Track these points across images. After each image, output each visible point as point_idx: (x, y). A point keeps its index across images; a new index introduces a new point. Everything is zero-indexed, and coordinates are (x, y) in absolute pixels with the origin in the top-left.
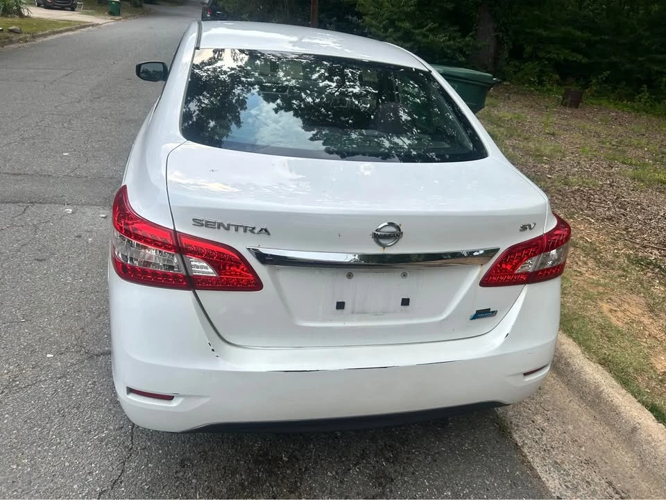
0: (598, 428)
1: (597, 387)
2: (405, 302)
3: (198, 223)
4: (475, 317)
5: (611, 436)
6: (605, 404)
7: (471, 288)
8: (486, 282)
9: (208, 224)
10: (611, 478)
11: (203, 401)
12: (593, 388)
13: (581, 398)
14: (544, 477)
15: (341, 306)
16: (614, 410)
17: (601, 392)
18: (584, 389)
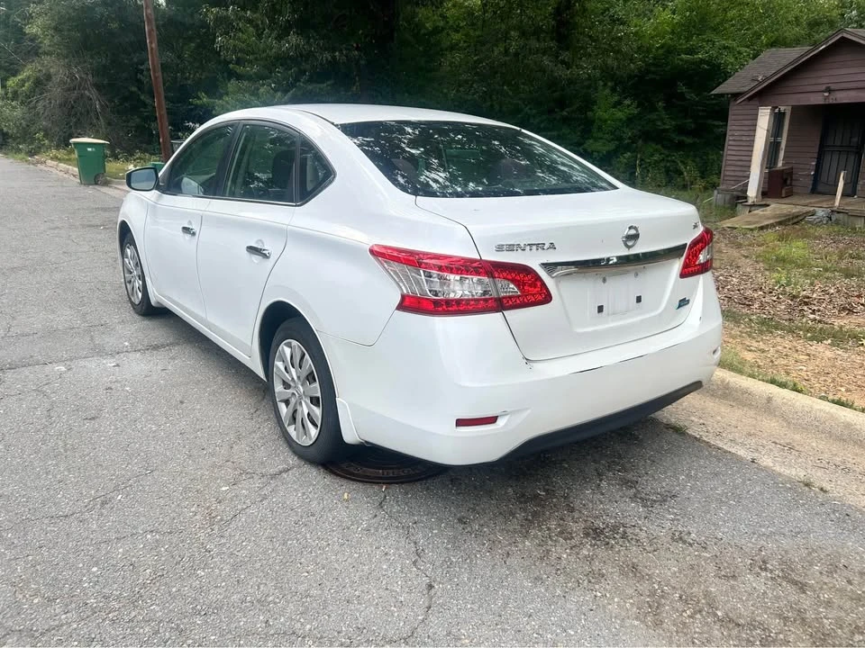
0: (738, 413)
1: (723, 381)
2: (639, 299)
3: (500, 248)
4: (680, 306)
5: (752, 413)
6: (736, 391)
7: (675, 281)
8: (683, 275)
9: (511, 248)
10: (773, 440)
11: (525, 414)
12: (719, 383)
13: (712, 395)
14: (733, 451)
15: (600, 309)
16: (745, 392)
17: (728, 383)
18: (711, 387)
